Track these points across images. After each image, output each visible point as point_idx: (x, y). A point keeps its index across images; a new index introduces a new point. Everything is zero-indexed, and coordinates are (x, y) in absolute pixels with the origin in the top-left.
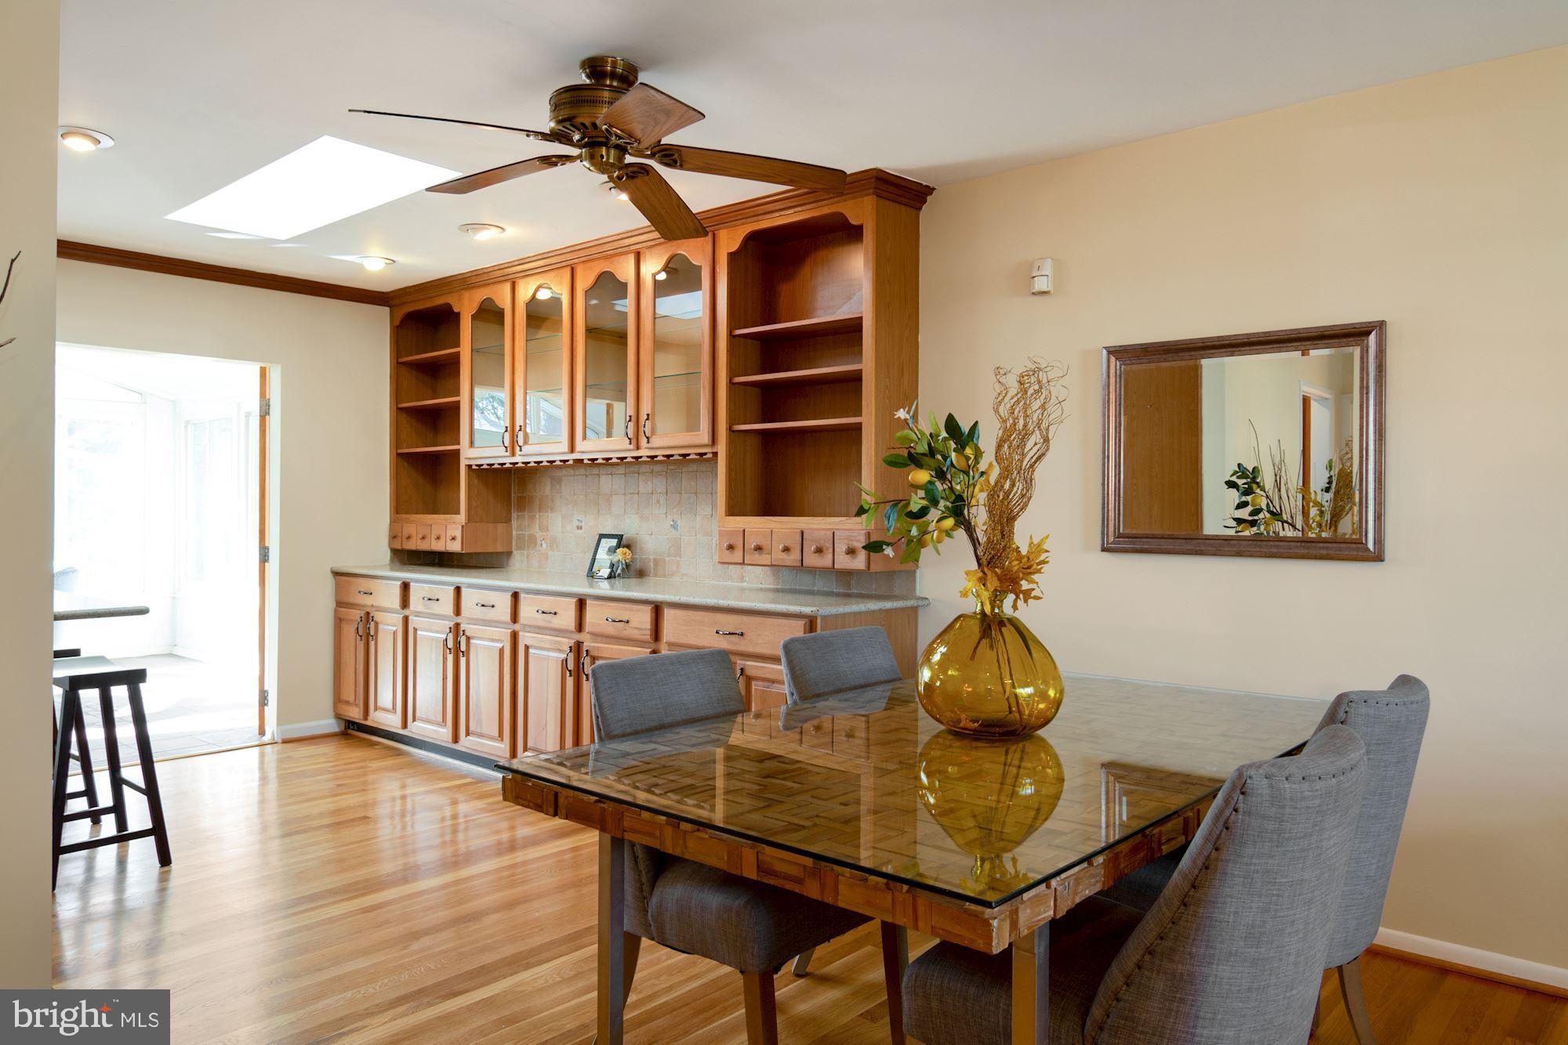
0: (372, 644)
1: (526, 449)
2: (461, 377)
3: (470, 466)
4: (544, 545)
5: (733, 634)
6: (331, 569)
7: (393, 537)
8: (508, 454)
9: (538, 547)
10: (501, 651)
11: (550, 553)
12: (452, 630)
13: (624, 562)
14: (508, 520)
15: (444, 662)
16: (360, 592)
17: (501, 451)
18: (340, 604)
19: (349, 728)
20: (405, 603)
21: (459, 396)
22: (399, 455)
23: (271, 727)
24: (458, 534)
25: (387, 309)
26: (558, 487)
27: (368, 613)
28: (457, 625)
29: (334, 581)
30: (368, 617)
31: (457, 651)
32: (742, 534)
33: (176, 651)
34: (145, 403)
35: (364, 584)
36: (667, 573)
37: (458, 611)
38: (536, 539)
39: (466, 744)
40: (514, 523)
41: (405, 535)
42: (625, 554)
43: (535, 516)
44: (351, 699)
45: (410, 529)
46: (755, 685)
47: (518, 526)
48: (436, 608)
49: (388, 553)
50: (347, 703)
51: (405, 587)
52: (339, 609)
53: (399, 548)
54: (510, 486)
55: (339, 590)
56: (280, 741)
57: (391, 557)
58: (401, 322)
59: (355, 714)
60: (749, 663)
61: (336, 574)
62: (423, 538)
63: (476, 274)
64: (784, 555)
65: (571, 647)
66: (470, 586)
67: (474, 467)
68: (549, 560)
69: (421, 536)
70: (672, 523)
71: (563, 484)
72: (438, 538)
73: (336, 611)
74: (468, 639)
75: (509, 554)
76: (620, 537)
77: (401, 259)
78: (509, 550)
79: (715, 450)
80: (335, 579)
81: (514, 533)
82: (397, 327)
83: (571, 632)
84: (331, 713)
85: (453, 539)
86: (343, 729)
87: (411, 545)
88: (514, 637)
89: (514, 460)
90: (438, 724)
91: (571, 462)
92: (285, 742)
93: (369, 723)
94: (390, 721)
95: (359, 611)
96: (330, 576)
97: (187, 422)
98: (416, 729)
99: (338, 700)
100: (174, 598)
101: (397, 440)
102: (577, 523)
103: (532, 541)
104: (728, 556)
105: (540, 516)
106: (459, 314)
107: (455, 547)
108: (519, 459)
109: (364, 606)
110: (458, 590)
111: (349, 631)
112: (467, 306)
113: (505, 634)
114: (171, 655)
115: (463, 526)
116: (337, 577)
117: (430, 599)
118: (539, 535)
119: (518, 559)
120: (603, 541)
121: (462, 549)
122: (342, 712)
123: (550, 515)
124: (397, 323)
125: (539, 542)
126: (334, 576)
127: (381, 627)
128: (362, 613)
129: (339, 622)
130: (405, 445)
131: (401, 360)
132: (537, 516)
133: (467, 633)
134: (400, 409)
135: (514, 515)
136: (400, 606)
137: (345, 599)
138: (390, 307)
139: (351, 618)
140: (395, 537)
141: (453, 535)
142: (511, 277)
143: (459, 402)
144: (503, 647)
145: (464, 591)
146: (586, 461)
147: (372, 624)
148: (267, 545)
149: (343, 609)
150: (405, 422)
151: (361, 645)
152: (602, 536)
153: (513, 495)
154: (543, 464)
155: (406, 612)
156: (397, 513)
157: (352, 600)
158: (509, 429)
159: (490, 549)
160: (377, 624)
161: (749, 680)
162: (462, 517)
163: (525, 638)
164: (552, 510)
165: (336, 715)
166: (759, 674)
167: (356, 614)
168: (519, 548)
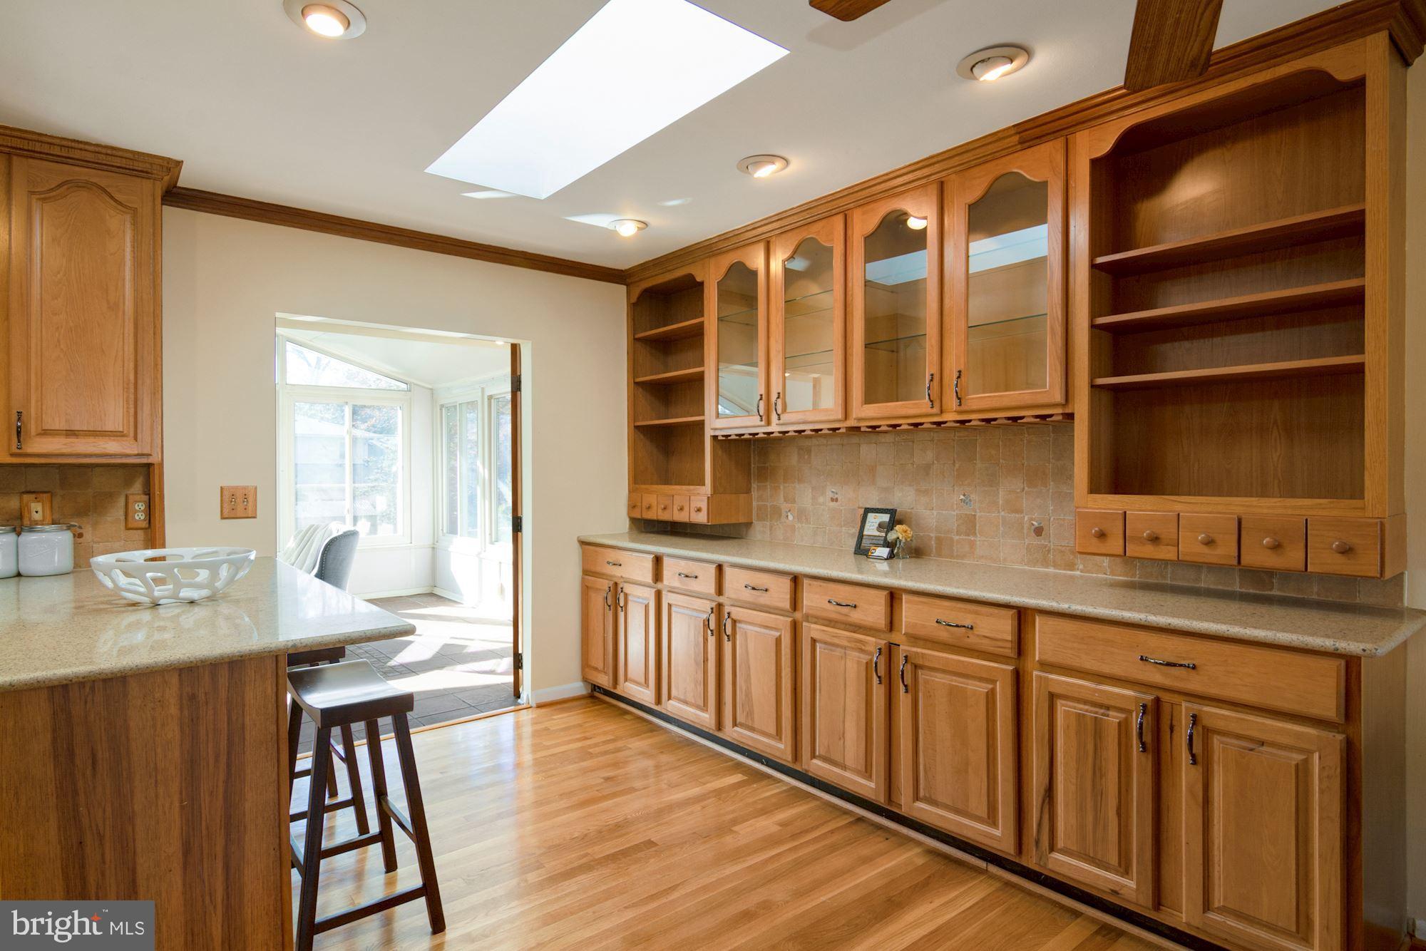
0: (621, 615)
1: (785, 418)
2: (706, 347)
3: (715, 437)
4: (791, 517)
5: (1174, 665)
6: (578, 537)
7: (632, 506)
8: (763, 423)
9: (783, 519)
10: (778, 641)
11: (798, 525)
12: (714, 610)
13: (904, 540)
14: (748, 491)
15: (704, 643)
16: (609, 563)
17: (756, 420)
18: (586, 572)
19: (595, 690)
20: (658, 576)
21: (703, 366)
22: (637, 427)
23: (526, 691)
24: (704, 505)
25: (624, 288)
26: (806, 457)
27: (616, 584)
28: (720, 606)
29: (580, 550)
30: (616, 589)
31: (719, 632)
32: (1121, 517)
33: (438, 591)
34: (410, 391)
35: (613, 555)
36: (955, 554)
37: (720, 590)
38: (781, 510)
39: (730, 733)
40: (754, 494)
41: (645, 504)
42: (906, 532)
43: (779, 487)
44: (600, 666)
45: (651, 499)
46: (1216, 741)
47: (759, 496)
48: (694, 586)
49: (627, 522)
50: (596, 669)
51: (658, 560)
52: (587, 577)
53: (639, 517)
54: (750, 457)
55: (585, 558)
56: (534, 705)
57: (630, 525)
58: (638, 298)
59: (604, 681)
60: (1206, 709)
61: (583, 543)
62: (665, 509)
63: (724, 238)
64: (1205, 550)
65: (880, 649)
66: (734, 565)
67: (720, 438)
68: (796, 533)
69: (663, 506)
70: (962, 497)
71: (813, 454)
72: (681, 509)
73: (583, 578)
74: (734, 622)
75: (749, 525)
76: (892, 512)
77: (655, 221)
78: (750, 521)
79: (1068, 411)
80: (582, 548)
81: (755, 504)
82: (633, 304)
83: (884, 632)
84: (580, 677)
85: (699, 510)
86: (590, 691)
87: (651, 515)
88: (795, 627)
89: (769, 429)
90: (698, 707)
91: (842, 430)
92: (540, 706)
93: (618, 691)
94: (645, 695)
95: (607, 581)
96: (577, 545)
97: (442, 406)
98: (671, 707)
99: (586, 664)
100: (433, 548)
101: (634, 413)
102: (831, 495)
103: (777, 513)
104: (1095, 545)
105: (784, 487)
106: (702, 284)
107: (701, 518)
108: (775, 428)
109: (611, 576)
110: (720, 568)
111: (598, 601)
112: (711, 276)
113: (784, 622)
114: (432, 595)
115: (708, 497)
116: (584, 546)
117: (687, 576)
118: (784, 506)
119: (759, 530)
120: (871, 516)
121: (708, 522)
122: (590, 678)
123: (797, 486)
124: (634, 299)
125: (784, 514)
126: (581, 546)
127: (630, 598)
128: (611, 584)
129: (586, 591)
130: (640, 418)
131: (636, 337)
132: (782, 487)
133: (733, 616)
134: (636, 383)
135: (754, 486)
136: (653, 580)
137: (593, 569)
138: (627, 285)
139: (598, 587)
140: (634, 507)
141: (698, 506)
142: (763, 237)
143: (703, 373)
144: (780, 636)
145: (728, 571)
146: (862, 429)
147: (622, 595)
148: (519, 515)
149: (590, 578)
150: (641, 396)
151: (610, 615)
152: (868, 511)
153: (753, 466)
154: (790, 434)
155: (659, 586)
156: (635, 483)
157: (598, 569)
158: (763, 396)
159: (733, 521)
160: (626, 595)
161: (1208, 732)
162: (707, 488)
163: (811, 630)
164: (800, 481)
165: (583, 678)
166: (1220, 725)
167: (605, 584)
168: (760, 519)
